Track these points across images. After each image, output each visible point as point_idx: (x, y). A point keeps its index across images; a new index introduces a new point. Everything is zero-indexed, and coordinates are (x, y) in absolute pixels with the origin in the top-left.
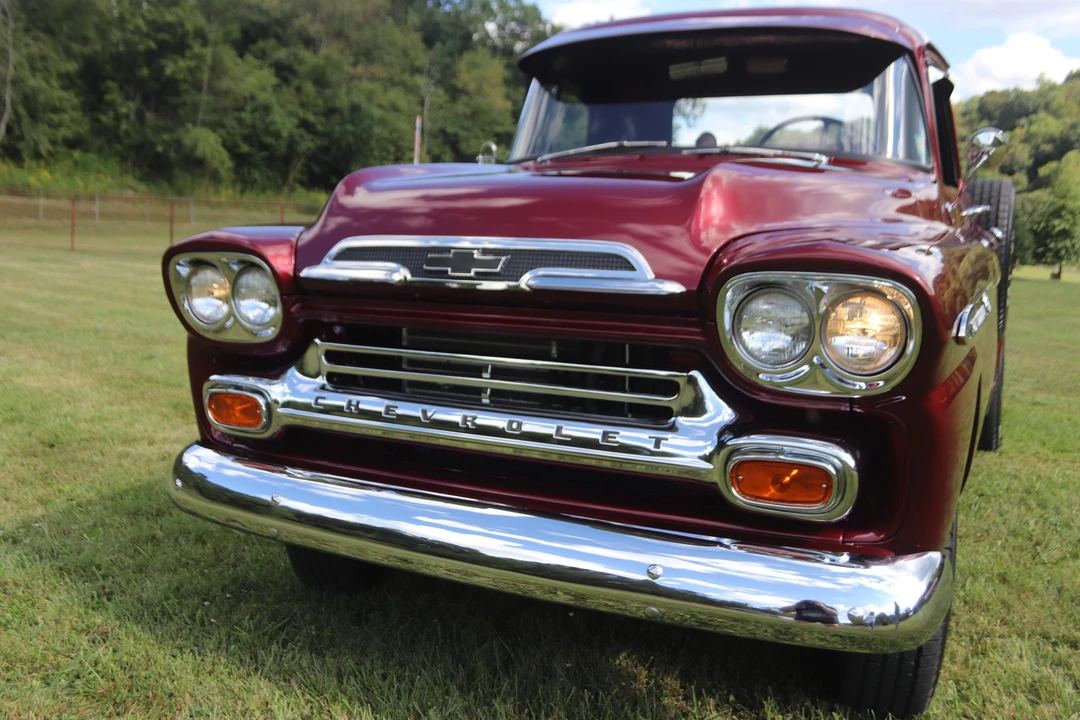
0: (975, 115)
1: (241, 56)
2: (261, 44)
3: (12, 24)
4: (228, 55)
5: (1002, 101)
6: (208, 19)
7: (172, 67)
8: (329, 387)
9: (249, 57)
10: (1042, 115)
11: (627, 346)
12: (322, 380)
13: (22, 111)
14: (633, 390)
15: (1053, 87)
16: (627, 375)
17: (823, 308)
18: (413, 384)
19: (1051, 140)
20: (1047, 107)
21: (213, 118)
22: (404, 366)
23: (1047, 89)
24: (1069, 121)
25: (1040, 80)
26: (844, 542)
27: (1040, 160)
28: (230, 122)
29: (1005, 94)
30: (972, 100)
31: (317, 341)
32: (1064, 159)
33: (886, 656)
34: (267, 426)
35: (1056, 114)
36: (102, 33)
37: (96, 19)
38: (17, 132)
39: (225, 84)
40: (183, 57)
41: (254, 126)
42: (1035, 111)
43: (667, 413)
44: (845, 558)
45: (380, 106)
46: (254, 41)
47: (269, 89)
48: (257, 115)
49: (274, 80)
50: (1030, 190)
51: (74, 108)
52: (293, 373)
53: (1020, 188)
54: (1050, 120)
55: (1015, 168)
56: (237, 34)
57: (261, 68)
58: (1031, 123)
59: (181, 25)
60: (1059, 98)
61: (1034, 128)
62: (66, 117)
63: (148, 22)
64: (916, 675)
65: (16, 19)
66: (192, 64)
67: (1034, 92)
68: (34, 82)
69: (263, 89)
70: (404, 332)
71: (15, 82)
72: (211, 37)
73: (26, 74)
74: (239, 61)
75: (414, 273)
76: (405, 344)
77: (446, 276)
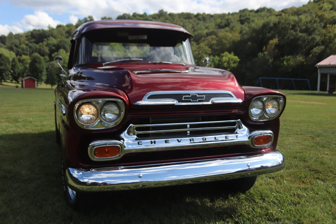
0: (30, 37)
5: (38, 33)
10: (51, 38)
15: (53, 29)
19: (54, 45)
20: (52, 36)
23: (51, 30)
24: (59, 40)
25: (49, 27)
27: (52, 51)
29: (39, 31)
30: (29, 32)
32: (59, 51)
35: (55, 38)
42: (49, 37)
43: (235, 129)
50: (50, 61)
53: (46, 60)
54: (54, 39)
55: (45, 54)
58: (48, 40)
60: (55, 33)
61: (49, 42)
67: (48, 30)
75: (179, 102)
76: (151, 122)
77: (190, 101)
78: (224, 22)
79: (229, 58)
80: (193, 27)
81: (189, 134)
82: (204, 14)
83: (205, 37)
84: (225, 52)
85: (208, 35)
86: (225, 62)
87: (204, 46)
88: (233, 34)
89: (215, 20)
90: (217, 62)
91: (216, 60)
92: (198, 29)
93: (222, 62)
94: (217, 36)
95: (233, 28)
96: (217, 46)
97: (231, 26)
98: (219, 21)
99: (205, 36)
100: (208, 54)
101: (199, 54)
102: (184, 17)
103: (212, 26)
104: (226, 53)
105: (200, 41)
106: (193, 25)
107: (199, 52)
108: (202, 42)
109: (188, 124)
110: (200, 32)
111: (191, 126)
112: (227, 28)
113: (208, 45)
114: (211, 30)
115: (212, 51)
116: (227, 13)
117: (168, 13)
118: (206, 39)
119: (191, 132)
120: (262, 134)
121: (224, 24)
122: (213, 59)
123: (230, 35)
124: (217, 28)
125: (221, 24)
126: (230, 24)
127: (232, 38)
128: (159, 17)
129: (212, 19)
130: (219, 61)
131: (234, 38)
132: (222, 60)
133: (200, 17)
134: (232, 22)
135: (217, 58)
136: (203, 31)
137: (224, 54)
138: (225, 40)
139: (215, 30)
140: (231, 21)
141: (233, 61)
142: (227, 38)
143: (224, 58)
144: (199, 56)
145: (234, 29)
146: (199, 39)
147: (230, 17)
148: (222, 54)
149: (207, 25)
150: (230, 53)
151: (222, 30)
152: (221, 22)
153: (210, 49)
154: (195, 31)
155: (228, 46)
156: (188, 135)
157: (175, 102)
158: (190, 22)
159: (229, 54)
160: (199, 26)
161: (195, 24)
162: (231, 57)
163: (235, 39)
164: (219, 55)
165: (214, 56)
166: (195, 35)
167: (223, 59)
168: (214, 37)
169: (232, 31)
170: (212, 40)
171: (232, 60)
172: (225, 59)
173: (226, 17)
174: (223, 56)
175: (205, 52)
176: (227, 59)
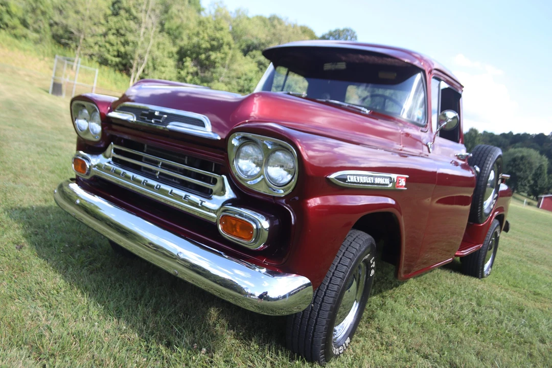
1: (245, 55)
2: (254, 52)
3: (154, 29)
4: (239, 55)
6: (234, 38)
7: (213, 55)
8: (112, 163)
9: (248, 57)
11: (214, 164)
12: (110, 159)
13: (151, 64)
16: (213, 176)
21: (227, 80)
22: (143, 160)
26: (264, 262)
28: (234, 82)
31: (112, 143)
34: (88, 174)
36: (189, 38)
37: (188, 32)
38: (146, 72)
39: (235, 66)
40: (220, 52)
41: (243, 87)
43: (211, 191)
44: (264, 270)
45: (300, 88)
46: (252, 51)
47: (254, 72)
48: (246, 82)
49: (257, 69)
51: (171, 66)
52: (101, 156)
56: (244, 47)
57: (252, 63)
59: (222, 39)
62: (167, 69)
63: (209, 36)
65: (157, 27)
66: (223, 56)
68: (157, 53)
69: (251, 71)
70: (146, 146)
71: (150, 52)
72: (233, 46)
73: (155, 49)
74: (244, 58)
75: (136, 118)
77: (144, 120)
81: (158, 177)
119: (160, 174)
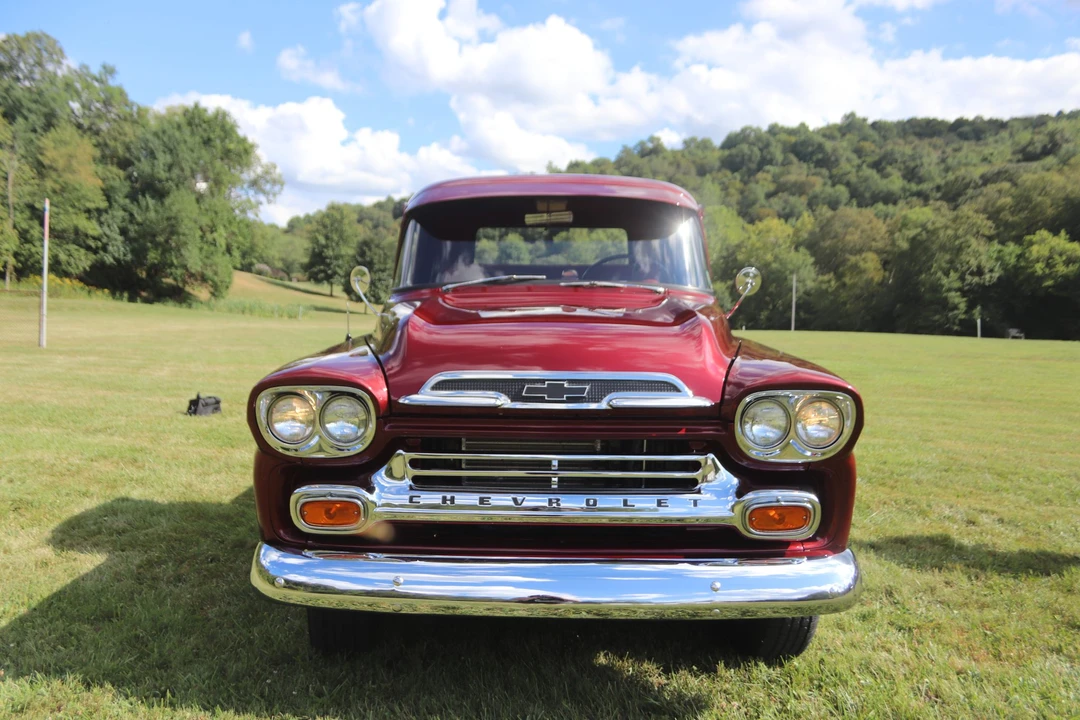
8: (415, 487)
12: (408, 482)
14: (647, 470)
17: (797, 409)
18: (470, 479)
22: (463, 466)
26: (804, 550)
31: (400, 451)
33: (783, 620)
34: (363, 523)
43: (694, 482)
64: (809, 627)
70: (463, 440)
75: (513, 399)
76: (463, 449)
77: (542, 400)
78: (1041, 140)
79: (1052, 250)
80: (943, 161)
81: (556, 486)
82: (978, 119)
83: (976, 187)
84: (1038, 232)
85: (986, 180)
86: (1038, 262)
87: (971, 213)
88: (1068, 178)
89: (1011, 135)
90: (1013, 261)
91: (1010, 254)
92: (959, 163)
93: (1026, 259)
94: (1015, 184)
95: (1069, 159)
96: (1012, 213)
97: (1063, 151)
98: (1025, 137)
99: (977, 184)
100: (983, 236)
101: (957, 237)
102: (918, 130)
103: (1000, 152)
104: (1044, 233)
105: (960, 200)
106: (944, 152)
107: (957, 230)
108: (968, 202)
109: (555, 459)
110: (962, 172)
111: (563, 465)
112: (1050, 160)
113: (984, 211)
114: (998, 165)
115: (997, 227)
116: (1053, 113)
117: (870, 121)
118: (981, 194)
119: (561, 480)
120: (778, 501)
121: (1038, 147)
122: (1000, 251)
123: (1057, 179)
124: (1019, 161)
125: (1030, 149)
126: (1060, 146)
127: (1064, 188)
128: (844, 135)
129: (1004, 134)
130: (1020, 257)
131: (1070, 188)
132: (1027, 255)
133: (966, 129)
134: (1067, 141)
135: (1012, 249)
136: (971, 169)
137: (1035, 238)
138: (1040, 195)
139: (1012, 167)
140: (1062, 137)
141: (1064, 258)
142: (1048, 189)
143: (1035, 248)
144: (957, 242)
145: (1072, 161)
146: (959, 194)
147: (1063, 124)
148: (1028, 238)
149: (987, 151)
150: (1055, 232)
151: (1034, 165)
152: (1031, 143)
153: (990, 223)
154: (947, 170)
155: (1050, 212)
156: (553, 486)
157: (503, 401)
158: (935, 147)
159: (1051, 236)
160: (960, 155)
161: (949, 150)
162: (1059, 244)
163: (1072, 192)
164: (1018, 240)
165: (1003, 243)
166: (947, 184)
167: (1031, 252)
168: (1006, 185)
169: (1066, 168)
170: (999, 198)
171: (1061, 255)
172: (1038, 252)
173: (1051, 126)
174: (1031, 243)
175: (975, 230)
176: (1046, 253)
